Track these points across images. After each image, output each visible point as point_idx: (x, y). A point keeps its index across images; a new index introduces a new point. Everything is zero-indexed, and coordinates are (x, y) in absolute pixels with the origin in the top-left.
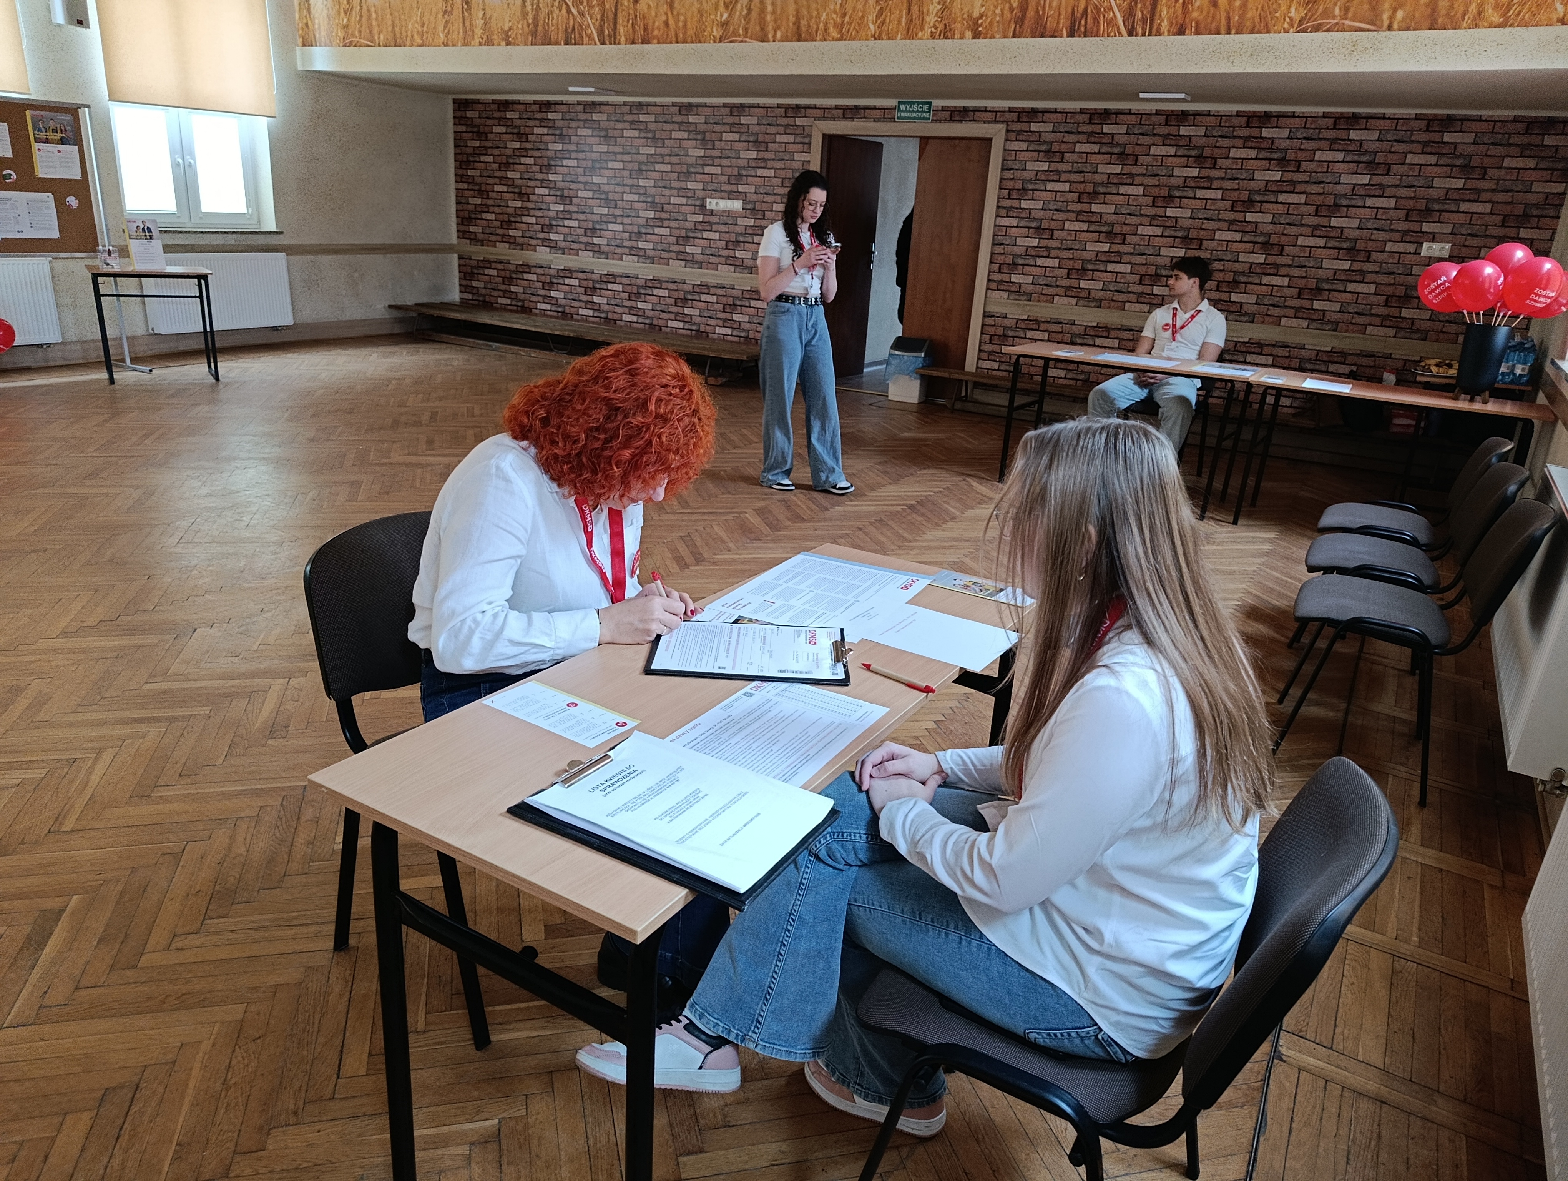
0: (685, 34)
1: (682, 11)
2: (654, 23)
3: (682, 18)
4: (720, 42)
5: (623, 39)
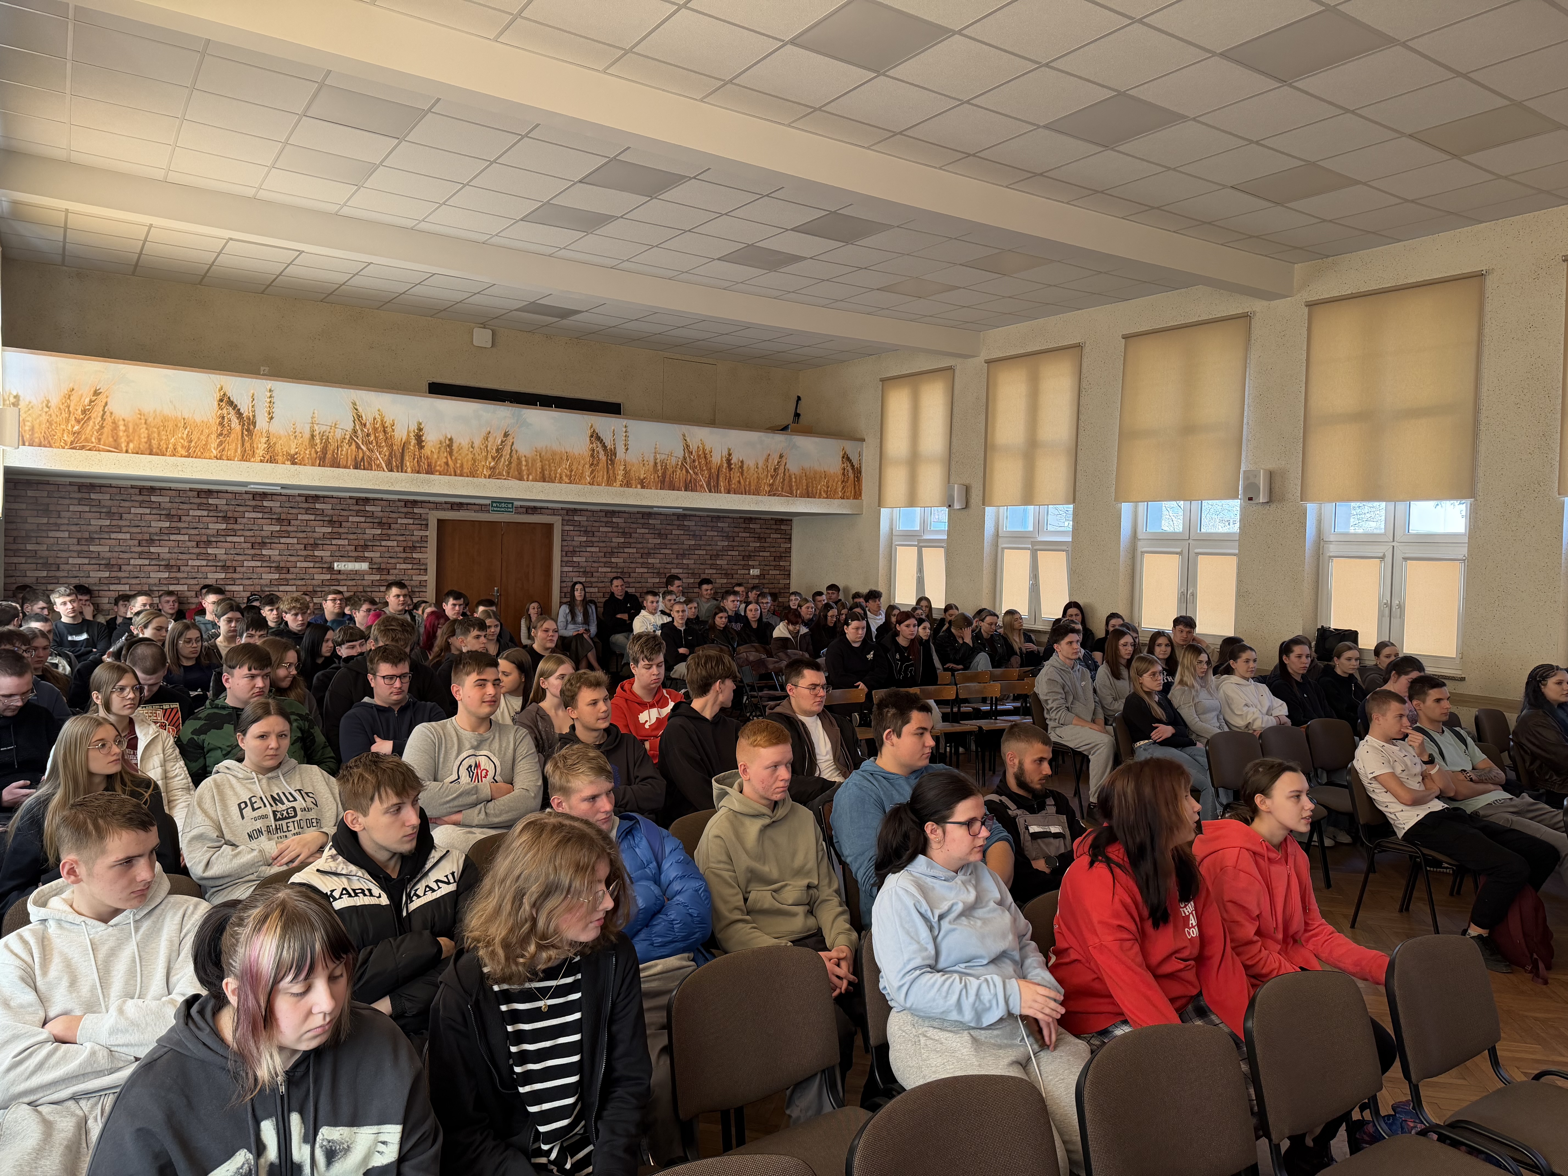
0: (462, 471)
1: (459, 457)
2: (436, 462)
3: (459, 462)
4: (489, 478)
5: (409, 470)
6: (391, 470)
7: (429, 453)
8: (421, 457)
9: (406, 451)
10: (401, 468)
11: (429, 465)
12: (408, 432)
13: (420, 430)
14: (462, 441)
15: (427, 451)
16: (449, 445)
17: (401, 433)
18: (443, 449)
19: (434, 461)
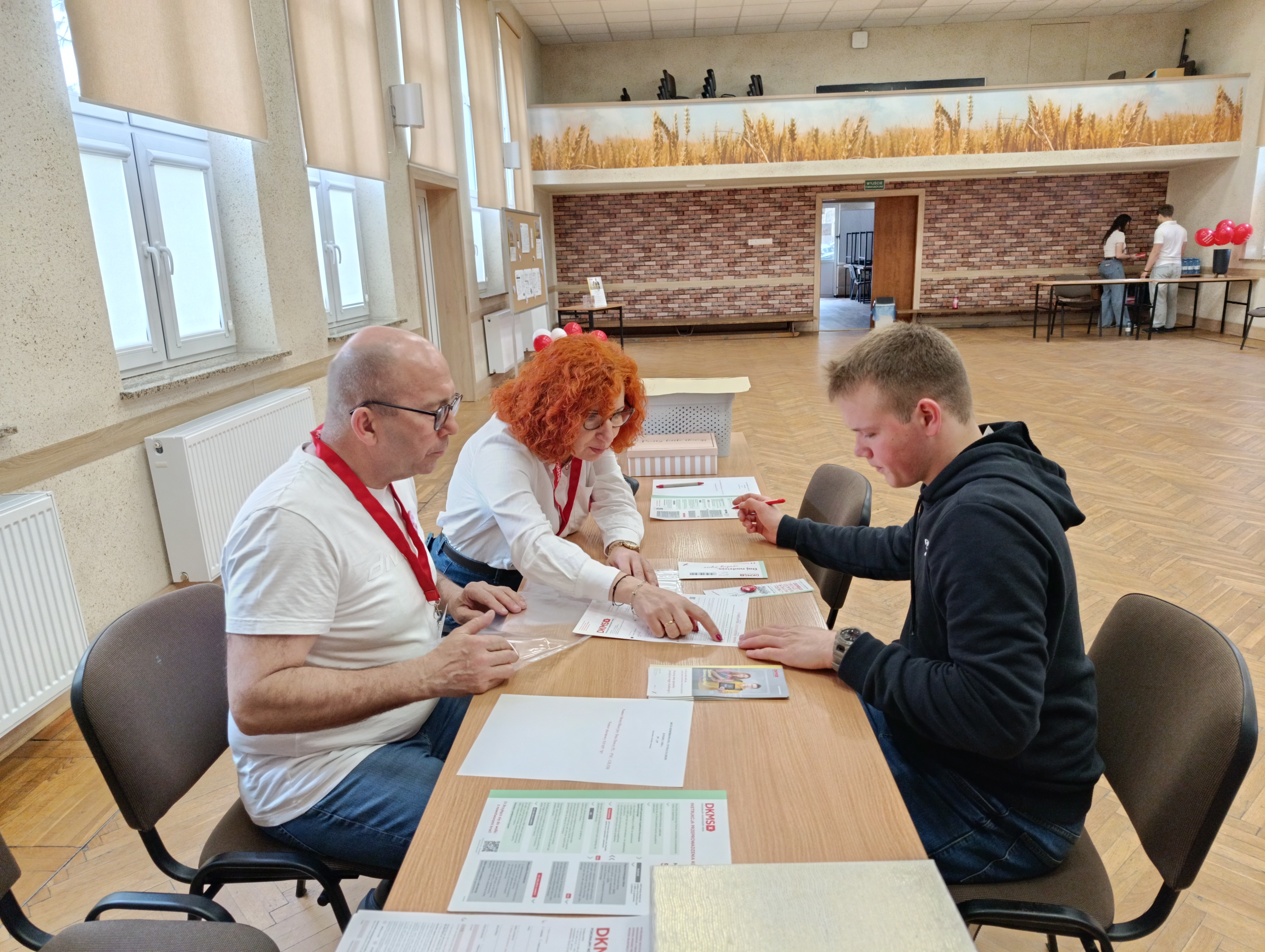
4: (847, 158)
6: (771, 161)
7: (800, 144)
8: (793, 148)
9: (783, 144)
10: (779, 158)
11: (800, 153)
12: (784, 129)
13: (793, 125)
14: (825, 130)
15: (798, 143)
16: (815, 135)
17: (779, 130)
18: (810, 139)
19: (803, 150)
